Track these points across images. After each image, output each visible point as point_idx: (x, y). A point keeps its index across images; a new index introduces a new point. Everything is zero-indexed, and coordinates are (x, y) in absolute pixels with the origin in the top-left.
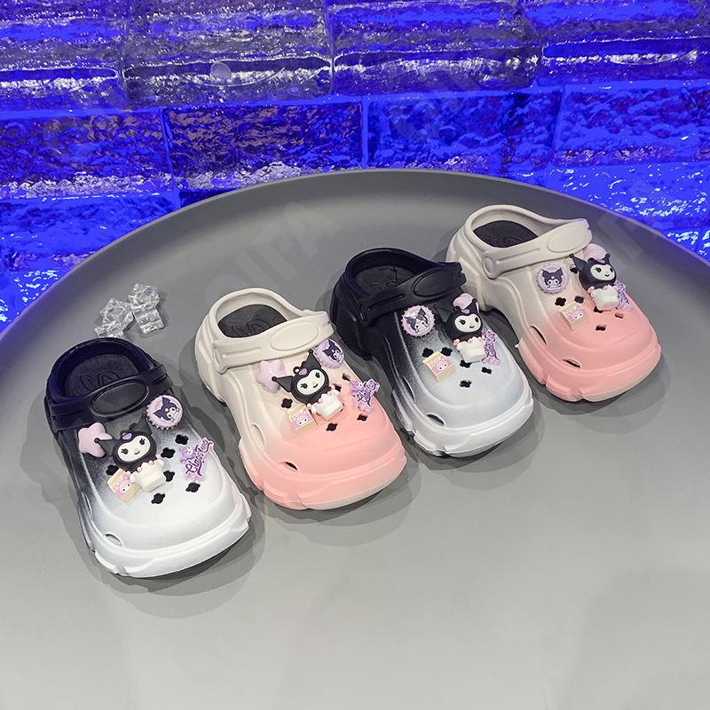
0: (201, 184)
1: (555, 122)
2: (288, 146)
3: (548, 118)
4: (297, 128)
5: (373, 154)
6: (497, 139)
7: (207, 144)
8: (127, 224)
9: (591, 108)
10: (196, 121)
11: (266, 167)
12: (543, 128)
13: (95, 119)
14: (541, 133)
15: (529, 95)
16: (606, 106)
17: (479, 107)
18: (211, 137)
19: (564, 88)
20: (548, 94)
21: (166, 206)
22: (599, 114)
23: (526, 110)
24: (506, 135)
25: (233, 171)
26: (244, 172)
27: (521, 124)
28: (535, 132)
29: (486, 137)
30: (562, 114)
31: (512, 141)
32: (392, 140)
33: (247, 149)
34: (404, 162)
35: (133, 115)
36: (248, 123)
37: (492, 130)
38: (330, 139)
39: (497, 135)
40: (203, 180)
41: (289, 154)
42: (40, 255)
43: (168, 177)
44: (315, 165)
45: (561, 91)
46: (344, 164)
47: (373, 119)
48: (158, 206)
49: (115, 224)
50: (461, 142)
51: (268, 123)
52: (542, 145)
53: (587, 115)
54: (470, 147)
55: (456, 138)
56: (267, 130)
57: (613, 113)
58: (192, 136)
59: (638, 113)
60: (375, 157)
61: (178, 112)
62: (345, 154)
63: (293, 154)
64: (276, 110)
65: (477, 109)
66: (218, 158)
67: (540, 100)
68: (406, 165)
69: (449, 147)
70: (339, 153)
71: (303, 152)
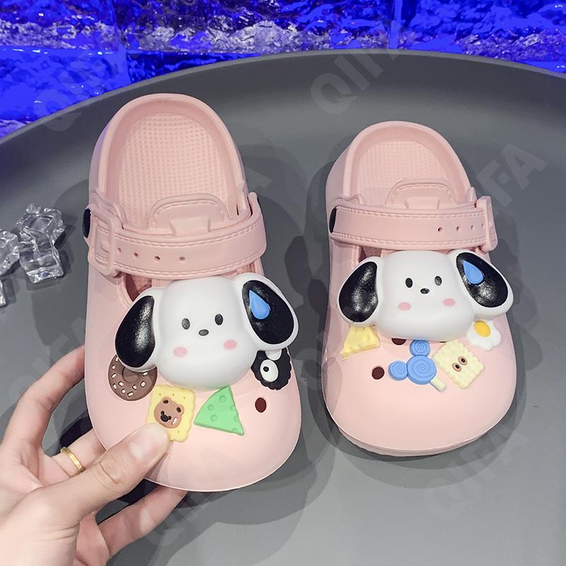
55: (536, 9)
62: (367, 18)
63: (290, 12)
68: (455, 40)
69: (524, 20)
70: (357, 16)
71: (305, 11)
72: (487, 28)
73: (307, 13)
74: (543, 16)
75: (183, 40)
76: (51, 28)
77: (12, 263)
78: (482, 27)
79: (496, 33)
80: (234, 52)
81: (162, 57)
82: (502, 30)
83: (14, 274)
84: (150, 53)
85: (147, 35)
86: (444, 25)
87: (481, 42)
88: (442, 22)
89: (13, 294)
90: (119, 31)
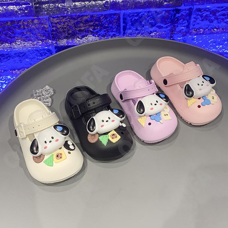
0: (62, 44)
1: (190, 19)
2: (94, 29)
3: (188, 18)
4: (97, 23)
5: (125, 32)
6: (169, 25)
7: (64, 29)
8: (36, 59)
9: (203, 14)
10: (60, 21)
11: (86, 37)
12: (186, 21)
13: (23, 21)
14: (185, 23)
15: (181, 9)
16: (208, 13)
17: (163, 14)
18: (66, 26)
19: (193, 7)
20: (188, 9)
21: (50, 52)
22: (206, 16)
23: (180, 15)
24: (172, 24)
25: (74, 39)
26: (78, 39)
27: (178, 20)
28: (183, 23)
29: (165, 24)
30: (193, 16)
31: (174, 26)
32: (131, 26)
33: (79, 31)
34: (136, 34)
35: (37, 19)
36: (79, 21)
37: (168, 22)
38: (109, 27)
39: (169, 24)
40: (63, 42)
41: (94, 32)
42: (5, 71)
43: (50, 41)
44: (103, 36)
45: (193, 8)
46: (114, 35)
47: (125, 19)
48: (47, 52)
49: (32, 59)
50: (156, 27)
51: (87, 21)
52: (185, 27)
53: (202, 16)
54: (159, 29)
55: (154, 25)
56: (86, 24)
57: (211, 15)
58: (59, 26)
59: (220, 15)
60: (125, 33)
61: (53, 18)
62: (114, 32)
63: (96, 32)
64: (89, 16)
65: (162, 15)
66: (69, 34)
67: (185, 11)
68: (136, 35)
69: (152, 29)
70: (112, 31)
71: (99, 31)
73: (100, 32)
86: (133, 32)
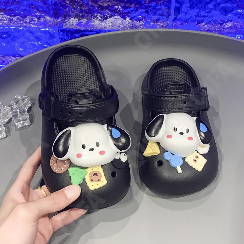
72: (210, 19)
74: (233, 15)
75: (82, 24)
76: (26, 19)
77: (9, 119)
78: (208, 19)
79: (214, 21)
80: (103, 29)
81: (73, 31)
82: (216, 21)
83: (10, 123)
84: (68, 29)
85: (67, 21)
87: (207, 25)
88: (191, 17)
89: (9, 132)
90: (55, 20)
